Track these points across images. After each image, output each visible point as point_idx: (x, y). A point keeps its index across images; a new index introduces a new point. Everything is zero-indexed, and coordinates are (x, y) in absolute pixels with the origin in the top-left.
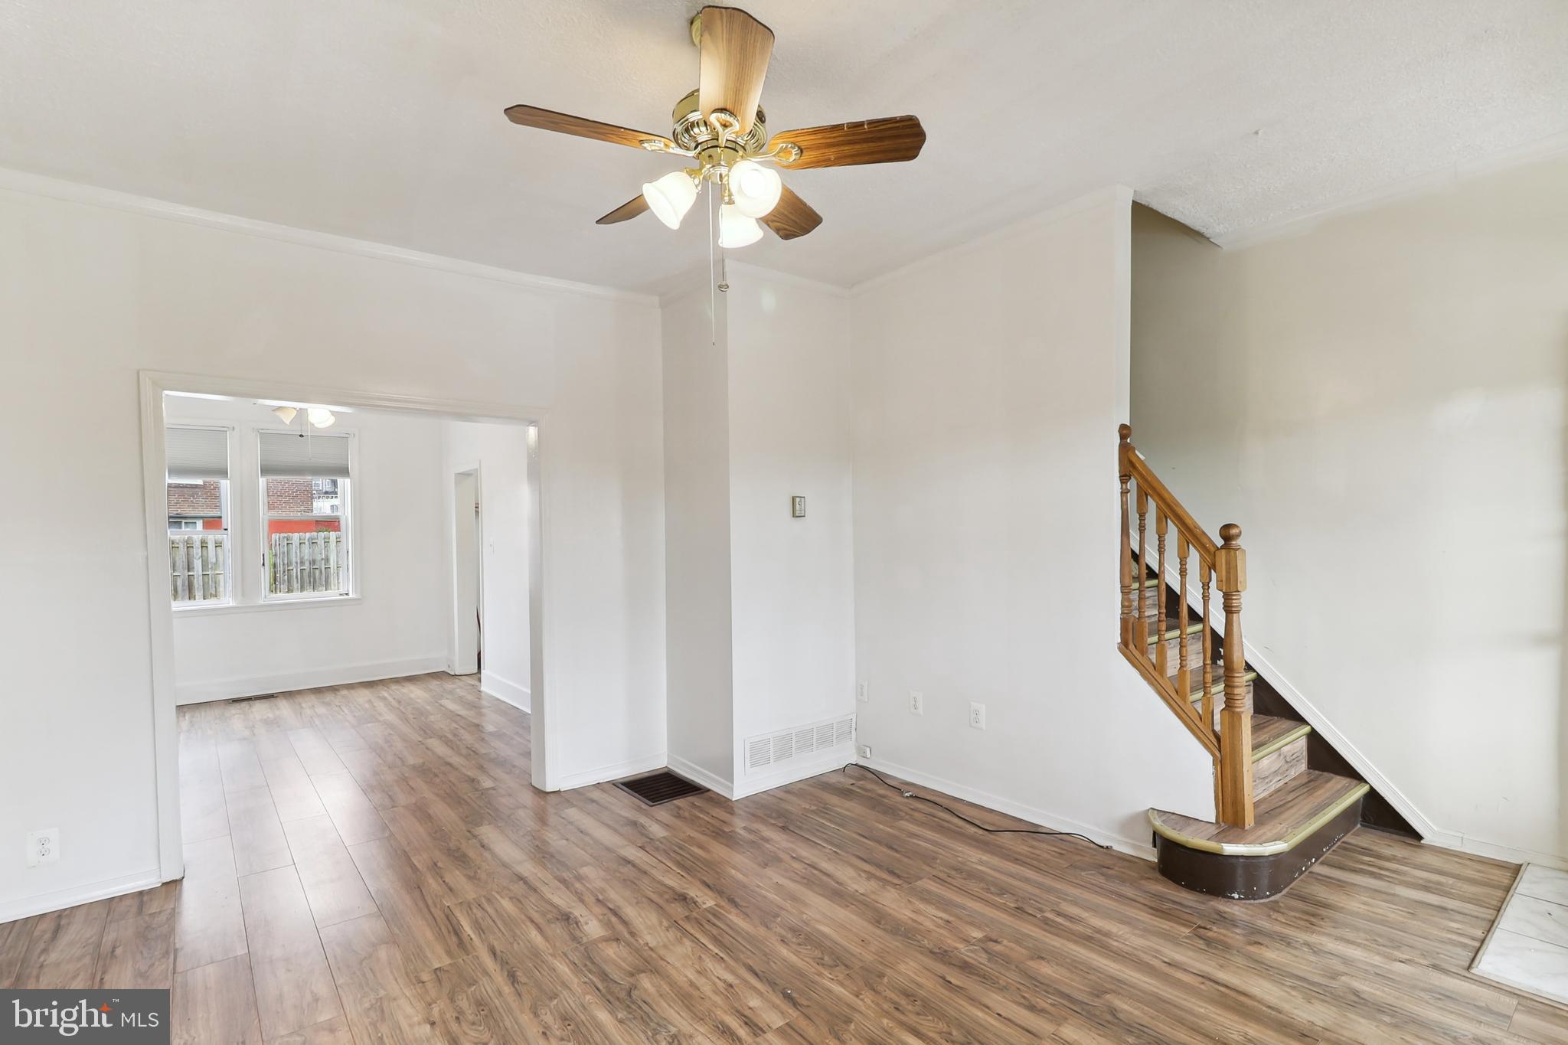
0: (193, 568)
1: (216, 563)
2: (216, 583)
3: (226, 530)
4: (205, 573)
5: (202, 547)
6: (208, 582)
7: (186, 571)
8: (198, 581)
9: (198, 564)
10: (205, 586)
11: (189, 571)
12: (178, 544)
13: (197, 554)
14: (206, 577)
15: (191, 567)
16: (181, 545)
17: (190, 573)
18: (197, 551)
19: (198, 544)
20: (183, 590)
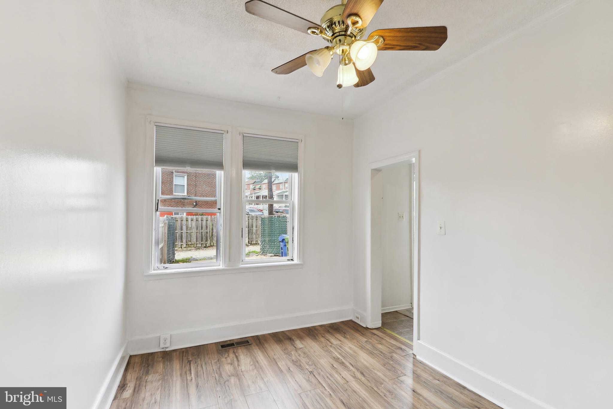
0: (183, 229)
1: (191, 228)
2: (190, 236)
3: (219, 209)
4: (187, 231)
5: (186, 220)
6: (188, 235)
7: (180, 230)
8: (184, 235)
9: (184, 228)
10: (187, 237)
11: (181, 230)
12: (178, 219)
13: (184, 223)
14: (187, 233)
15: (182, 229)
16: (179, 220)
17: (182, 232)
18: (184, 222)
19: (185, 219)
20: (179, 238)
